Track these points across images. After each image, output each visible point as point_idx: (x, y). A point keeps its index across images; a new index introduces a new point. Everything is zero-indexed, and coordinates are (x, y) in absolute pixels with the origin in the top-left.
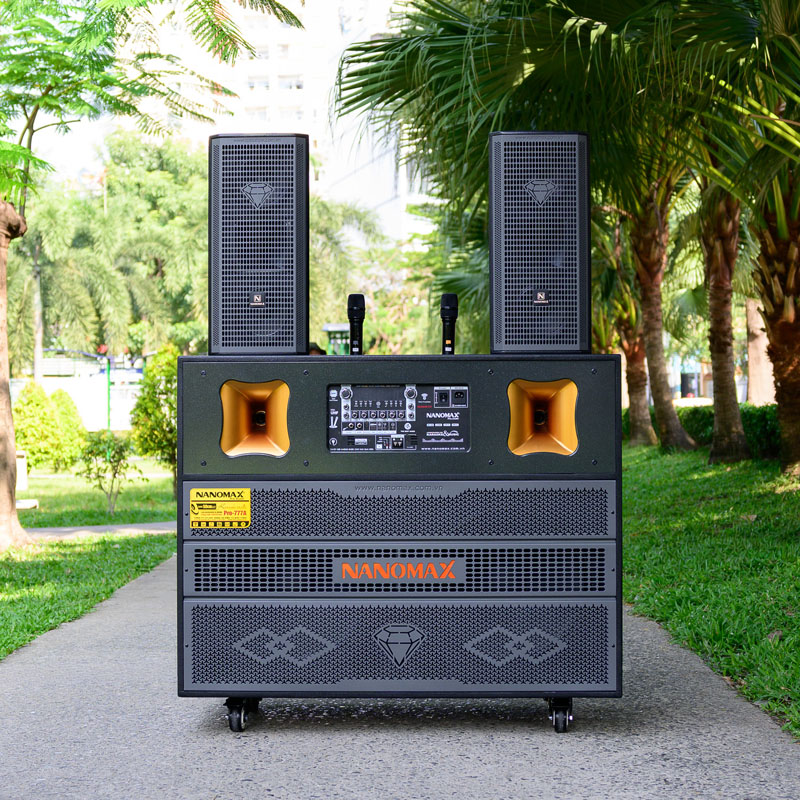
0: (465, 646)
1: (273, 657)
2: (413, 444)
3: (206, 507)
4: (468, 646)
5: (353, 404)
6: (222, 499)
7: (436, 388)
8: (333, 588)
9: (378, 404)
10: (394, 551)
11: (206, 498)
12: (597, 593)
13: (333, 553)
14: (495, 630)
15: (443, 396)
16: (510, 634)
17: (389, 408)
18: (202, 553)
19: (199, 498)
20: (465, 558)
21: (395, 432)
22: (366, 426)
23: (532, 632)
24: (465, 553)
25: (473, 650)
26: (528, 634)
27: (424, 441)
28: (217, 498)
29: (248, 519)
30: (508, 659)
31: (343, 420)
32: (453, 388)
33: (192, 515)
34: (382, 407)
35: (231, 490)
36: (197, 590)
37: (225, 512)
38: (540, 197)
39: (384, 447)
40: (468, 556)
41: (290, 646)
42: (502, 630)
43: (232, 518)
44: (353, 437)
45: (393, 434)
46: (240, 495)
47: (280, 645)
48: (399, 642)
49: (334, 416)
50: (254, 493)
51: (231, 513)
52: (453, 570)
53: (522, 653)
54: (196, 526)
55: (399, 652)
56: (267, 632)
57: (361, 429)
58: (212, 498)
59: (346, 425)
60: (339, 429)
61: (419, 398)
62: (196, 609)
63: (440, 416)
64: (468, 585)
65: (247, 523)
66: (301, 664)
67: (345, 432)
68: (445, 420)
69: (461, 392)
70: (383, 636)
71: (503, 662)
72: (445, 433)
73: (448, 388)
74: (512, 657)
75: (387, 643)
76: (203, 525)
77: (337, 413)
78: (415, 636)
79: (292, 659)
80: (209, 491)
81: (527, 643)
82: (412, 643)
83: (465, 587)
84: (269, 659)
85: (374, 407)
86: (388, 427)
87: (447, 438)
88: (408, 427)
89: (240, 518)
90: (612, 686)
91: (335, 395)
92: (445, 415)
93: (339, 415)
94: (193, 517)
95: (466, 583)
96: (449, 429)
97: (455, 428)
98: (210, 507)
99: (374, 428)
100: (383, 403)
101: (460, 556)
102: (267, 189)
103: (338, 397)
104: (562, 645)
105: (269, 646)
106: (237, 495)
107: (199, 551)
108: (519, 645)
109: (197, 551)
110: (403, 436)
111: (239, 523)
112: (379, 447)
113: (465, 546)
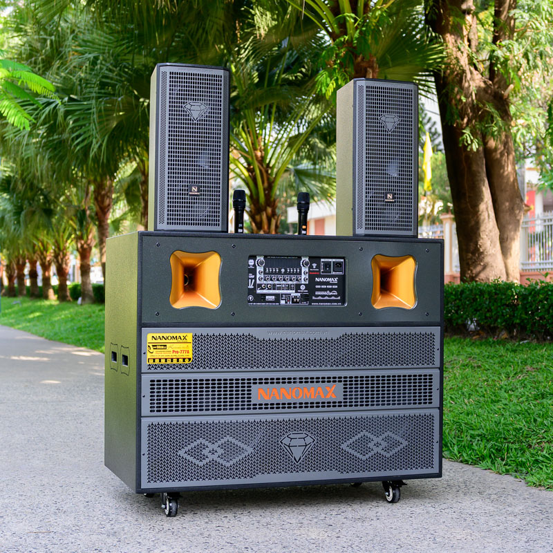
0: (342, 446)
1: (207, 460)
2: (306, 300)
3: (159, 347)
4: (344, 446)
5: (265, 270)
6: (171, 341)
7: (322, 260)
8: (252, 407)
9: (283, 270)
10: (294, 379)
11: (159, 341)
12: (428, 405)
13: (252, 381)
14: (362, 434)
15: (327, 265)
16: (372, 437)
17: (290, 273)
18: (156, 383)
19: (154, 341)
20: (343, 383)
21: (294, 291)
22: (274, 287)
23: (386, 434)
24: (343, 379)
25: (347, 449)
26: (383, 436)
27: (314, 298)
28: (167, 341)
29: (190, 356)
30: (370, 454)
31: (258, 282)
32: (334, 260)
33: (148, 353)
34: (286, 273)
35: (178, 335)
36: (151, 411)
37: (173, 351)
38: (390, 126)
39: (286, 303)
40: (344, 381)
41: (221, 451)
42: (367, 434)
43: (178, 355)
44: (265, 295)
45: (293, 293)
46: (185, 338)
47: (213, 451)
48: (298, 445)
49: (252, 279)
50: (195, 337)
51: (178, 352)
52: (334, 392)
53: (379, 450)
54: (151, 362)
55: (298, 453)
56: (204, 441)
57: (270, 289)
58: (164, 341)
59: (260, 285)
60: (255, 289)
61: (311, 267)
62: (151, 426)
63: (324, 280)
64: (344, 402)
65: (190, 359)
66: (228, 465)
67: (259, 291)
68: (328, 283)
69: (340, 263)
70: (287, 441)
71: (367, 456)
72: (328, 293)
73: (330, 260)
74: (373, 453)
75: (289, 446)
76: (157, 362)
77: (253, 276)
78: (309, 440)
79: (221, 461)
80: (161, 335)
81: (383, 443)
82: (306, 446)
83: (343, 404)
84: (204, 462)
85: (280, 273)
86: (289, 288)
87: (329, 296)
88: (303, 287)
89: (185, 355)
90: (436, 470)
91: (253, 264)
92: (329, 280)
93: (255, 278)
94: (149, 355)
95: (343, 401)
96: (331, 290)
97: (334, 289)
98: (162, 347)
99: (279, 289)
100: (286, 270)
101: (339, 381)
102: (203, 107)
103: (254, 265)
104: (405, 443)
105: (205, 452)
106: (182, 338)
107: (154, 381)
108: (378, 443)
109: (152, 381)
110: (299, 294)
111: (184, 360)
112: (283, 302)
113: (343, 374)
